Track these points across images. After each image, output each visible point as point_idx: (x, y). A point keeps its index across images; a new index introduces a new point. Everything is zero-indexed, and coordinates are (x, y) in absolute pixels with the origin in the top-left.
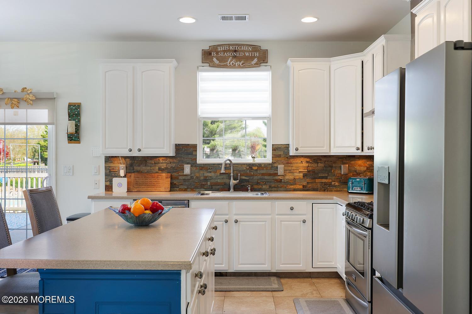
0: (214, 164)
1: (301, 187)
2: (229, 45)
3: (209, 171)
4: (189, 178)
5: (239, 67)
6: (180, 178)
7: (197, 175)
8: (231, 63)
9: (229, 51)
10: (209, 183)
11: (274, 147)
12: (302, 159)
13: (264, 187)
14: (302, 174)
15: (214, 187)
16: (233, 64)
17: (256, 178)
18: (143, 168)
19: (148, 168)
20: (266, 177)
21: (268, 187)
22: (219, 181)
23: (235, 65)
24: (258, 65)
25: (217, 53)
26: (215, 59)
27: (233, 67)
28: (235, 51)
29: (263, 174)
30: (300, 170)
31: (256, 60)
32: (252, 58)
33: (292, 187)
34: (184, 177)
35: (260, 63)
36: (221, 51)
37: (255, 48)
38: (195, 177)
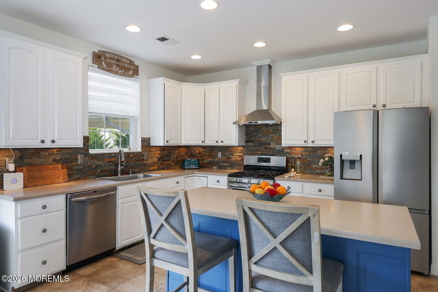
0: (103, 154)
1: (156, 168)
2: (114, 54)
3: (99, 159)
4: (82, 167)
5: (121, 74)
6: (75, 168)
7: (89, 164)
8: (115, 70)
9: (114, 59)
10: (99, 171)
11: (143, 139)
12: (157, 148)
13: (136, 170)
14: (157, 159)
15: (103, 174)
16: (116, 71)
17: (131, 163)
18: (36, 160)
19: (42, 160)
20: (138, 162)
21: (139, 170)
22: (106, 168)
23: (118, 72)
24: (132, 76)
25: (105, 58)
26: (103, 63)
27: (116, 73)
28: (118, 61)
29: (136, 160)
30: (156, 156)
31: (131, 72)
32: (130, 70)
33: (152, 168)
34: (77, 167)
35: (134, 75)
36: (107, 57)
37: (132, 63)
38: (87, 166)
